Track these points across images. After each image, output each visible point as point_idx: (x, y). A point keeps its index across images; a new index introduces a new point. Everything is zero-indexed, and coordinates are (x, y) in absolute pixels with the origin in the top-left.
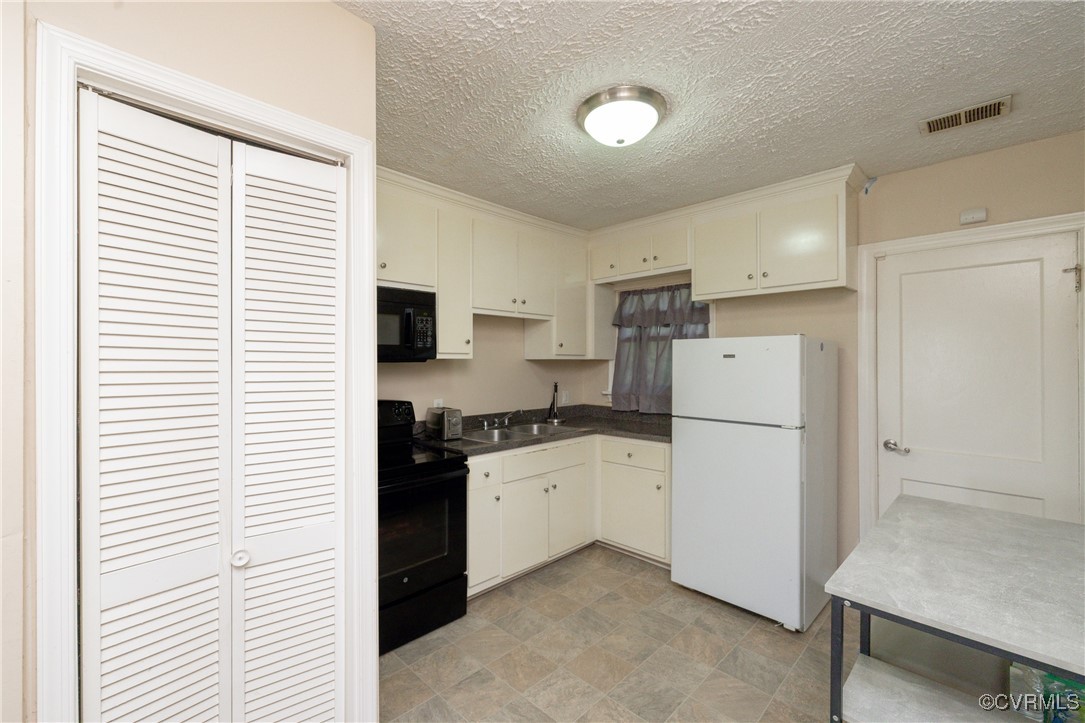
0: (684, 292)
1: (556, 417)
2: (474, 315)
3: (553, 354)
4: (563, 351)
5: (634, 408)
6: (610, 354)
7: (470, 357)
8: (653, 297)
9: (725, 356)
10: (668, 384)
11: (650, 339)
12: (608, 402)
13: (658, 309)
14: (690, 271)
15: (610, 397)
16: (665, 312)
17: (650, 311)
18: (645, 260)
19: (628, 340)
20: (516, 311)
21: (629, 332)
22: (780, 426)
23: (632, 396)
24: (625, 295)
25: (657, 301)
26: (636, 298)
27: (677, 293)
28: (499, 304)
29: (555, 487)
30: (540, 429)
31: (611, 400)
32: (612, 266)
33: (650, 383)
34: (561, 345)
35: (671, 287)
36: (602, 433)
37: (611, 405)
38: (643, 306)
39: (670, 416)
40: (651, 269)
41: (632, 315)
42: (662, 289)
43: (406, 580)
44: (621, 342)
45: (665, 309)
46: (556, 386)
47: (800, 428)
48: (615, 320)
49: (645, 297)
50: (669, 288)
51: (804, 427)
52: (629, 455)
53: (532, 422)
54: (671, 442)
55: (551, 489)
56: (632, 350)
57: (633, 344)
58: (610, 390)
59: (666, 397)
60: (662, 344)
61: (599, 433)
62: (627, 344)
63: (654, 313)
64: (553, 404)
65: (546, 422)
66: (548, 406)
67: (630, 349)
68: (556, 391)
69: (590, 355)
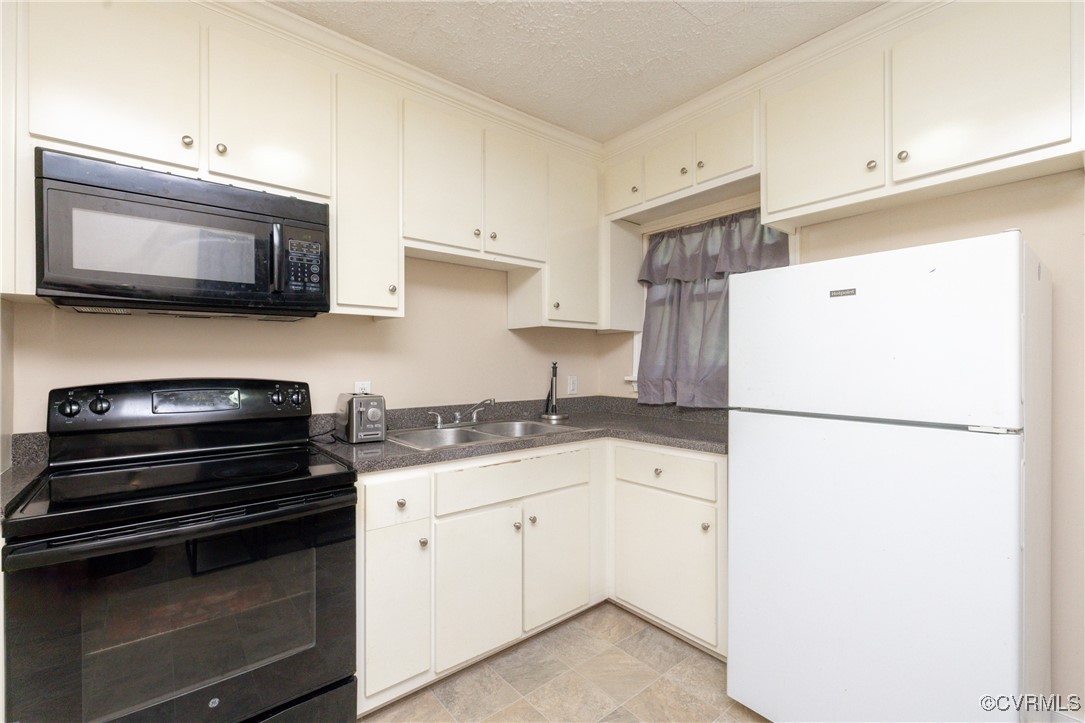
0: (747, 224)
1: (554, 411)
2: (406, 248)
3: (545, 318)
4: (559, 314)
5: (669, 399)
6: (634, 322)
7: (400, 313)
8: (697, 237)
9: (834, 294)
10: (721, 362)
11: (692, 298)
12: (632, 392)
13: (705, 253)
14: (756, 178)
15: (635, 386)
16: (716, 258)
17: (694, 257)
18: (684, 171)
19: (662, 302)
20: (481, 250)
21: (662, 291)
22: (965, 428)
23: (667, 383)
24: (656, 239)
25: (704, 241)
26: (672, 241)
27: (735, 228)
28: (452, 237)
29: (533, 520)
30: (525, 429)
31: (636, 390)
32: (635, 190)
33: (694, 362)
34: (557, 306)
35: (726, 218)
36: (617, 435)
37: (636, 396)
38: (682, 251)
39: (724, 411)
40: (695, 185)
41: (667, 266)
42: (712, 223)
43: (214, 703)
44: (651, 305)
45: (717, 252)
46: (555, 368)
47: (1018, 432)
48: (640, 275)
49: (685, 238)
50: (722, 221)
51: (1021, 430)
52: (658, 472)
53: (513, 418)
54: (727, 453)
55: (527, 524)
56: (667, 315)
57: (668, 308)
58: (634, 376)
59: (720, 382)
60: (711, 305)
61: (612, 436)
62: (659, 310)
63: (700, 260)
64: (550, 395)
65: (540, 419)
66: (545, 398)
67: (665, 314)
68: (555, 374)
69: (604, 324)
